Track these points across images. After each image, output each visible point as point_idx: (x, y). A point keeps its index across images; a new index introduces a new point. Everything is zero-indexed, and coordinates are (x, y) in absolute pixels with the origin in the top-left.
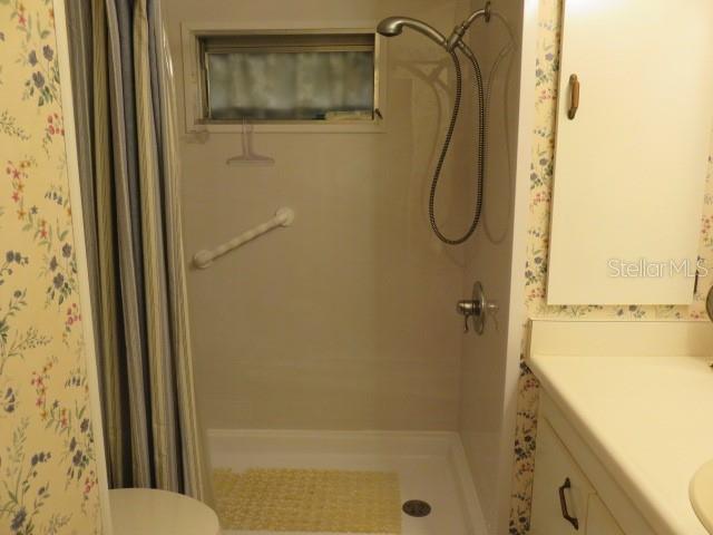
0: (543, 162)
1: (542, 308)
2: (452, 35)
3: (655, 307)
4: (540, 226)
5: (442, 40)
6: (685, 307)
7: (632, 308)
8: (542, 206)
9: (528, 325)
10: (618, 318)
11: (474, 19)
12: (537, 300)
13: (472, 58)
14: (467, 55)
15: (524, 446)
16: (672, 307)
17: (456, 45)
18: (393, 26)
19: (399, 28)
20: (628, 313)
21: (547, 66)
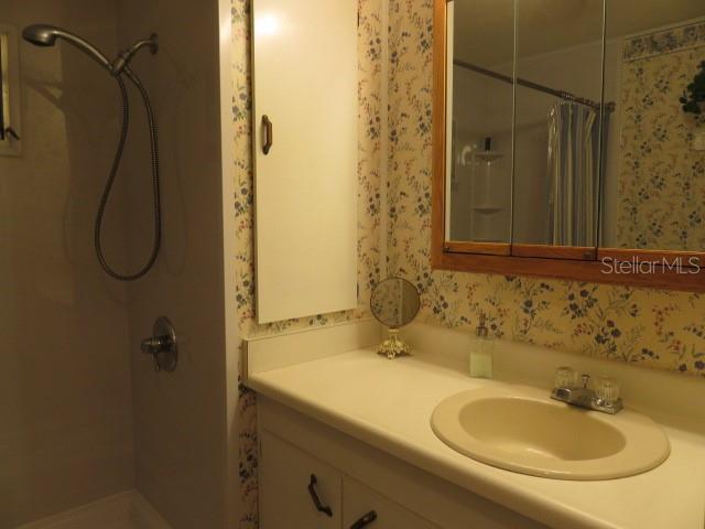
0: (244, 191)
1: (253, 328)
2: (117, 60)
3: (334, 313)
4: (245, 250)
5: (106, 62)
6: (352, 311)
7: (319, 317)
8: (246, 232)
9: (244, 347)
10: (310, 328)
11: (139, 48)
12: (248, 321)
13: (140, 87)
14: (135, 82)
15: (247, 466)
16: (343, 312)
17: (122, 69)
18: (45, 36)
19: (54, 37)
20: (316, 322)
21: (241, 105)
